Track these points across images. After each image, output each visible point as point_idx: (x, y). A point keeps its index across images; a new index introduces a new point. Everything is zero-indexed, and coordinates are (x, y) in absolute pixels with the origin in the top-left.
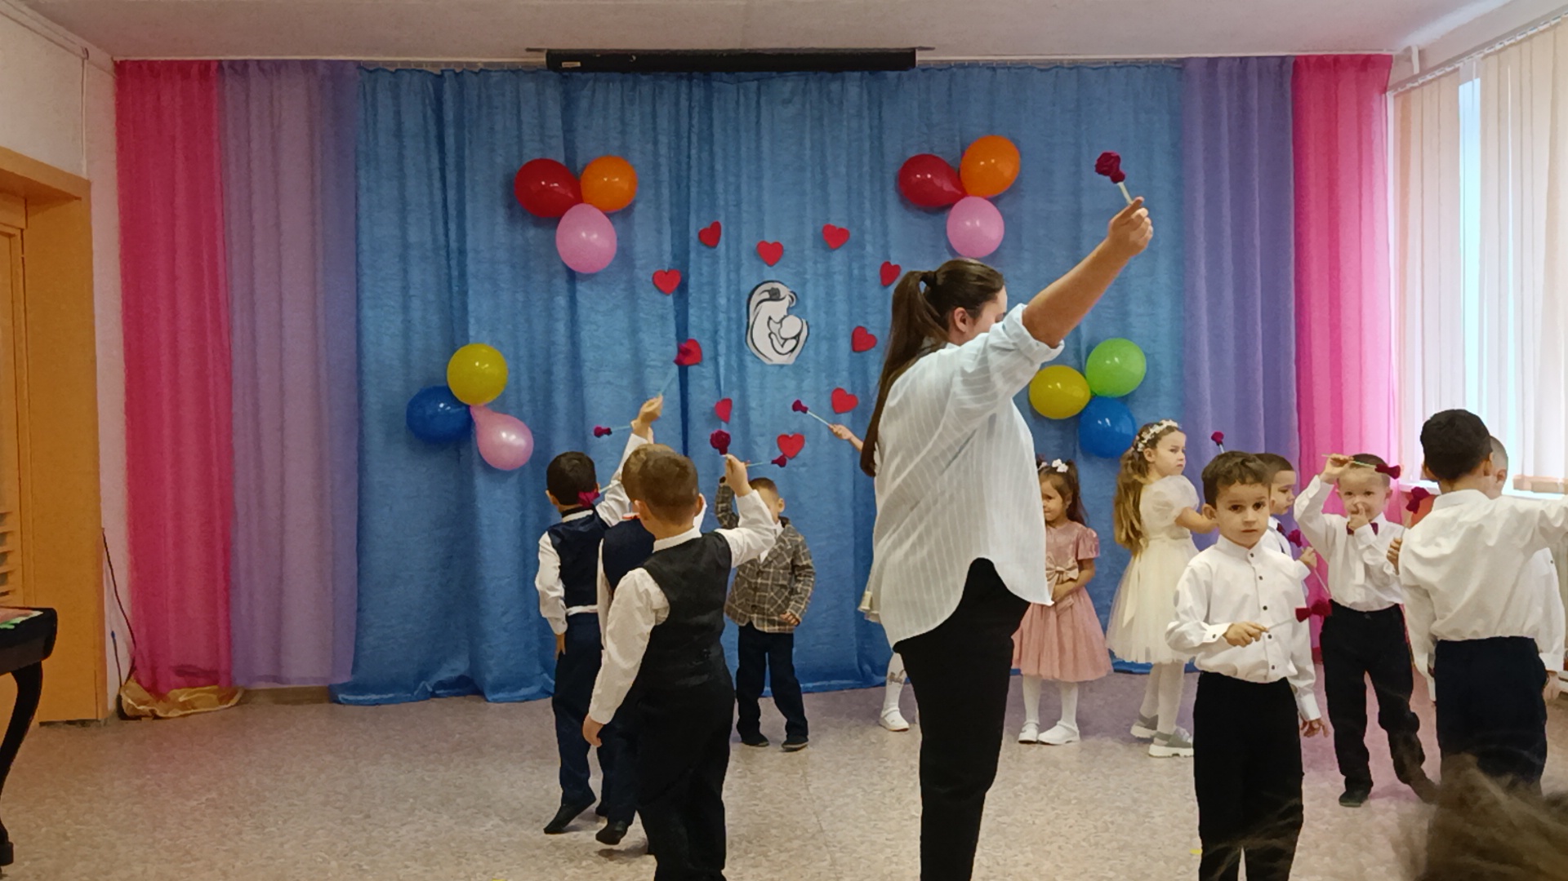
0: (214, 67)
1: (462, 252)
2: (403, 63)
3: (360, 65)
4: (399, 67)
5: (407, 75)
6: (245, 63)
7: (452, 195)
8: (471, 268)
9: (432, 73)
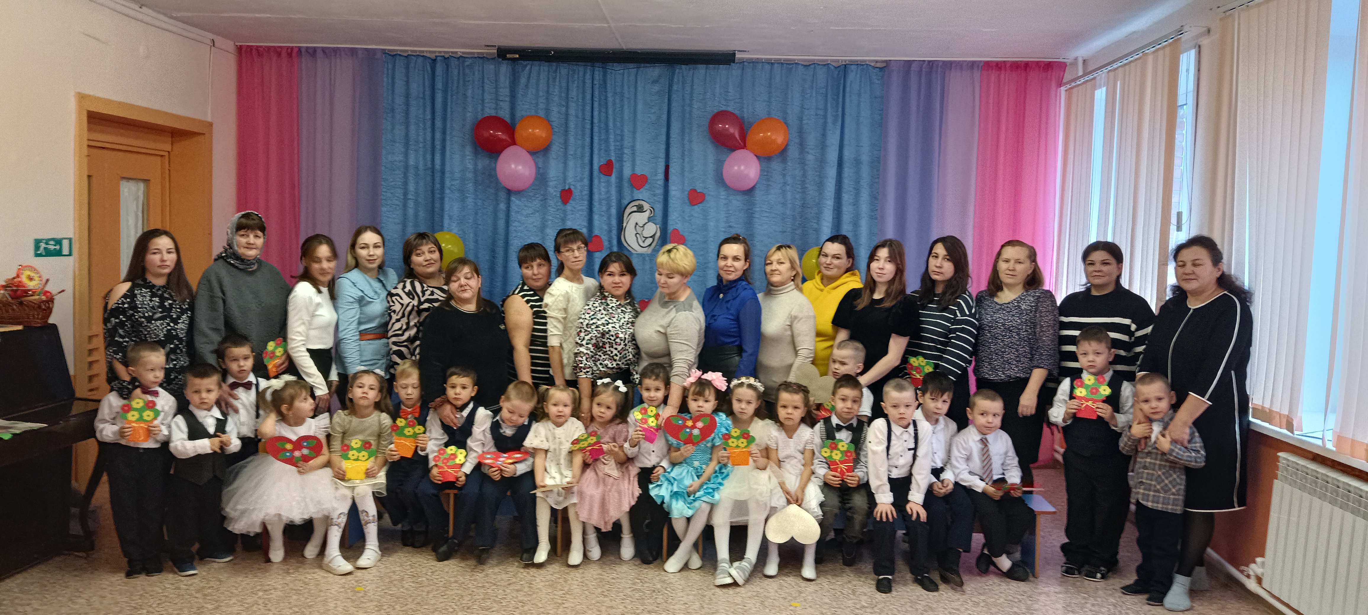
0: (295, 51)
1: (443, 173)
2: (412, 51)
3: (384, 52)
4: (410, 53)
5: (415, 58)
6: (315, 49)
7: (438, 135)
8: (448, 183)
9: (429, 58)
